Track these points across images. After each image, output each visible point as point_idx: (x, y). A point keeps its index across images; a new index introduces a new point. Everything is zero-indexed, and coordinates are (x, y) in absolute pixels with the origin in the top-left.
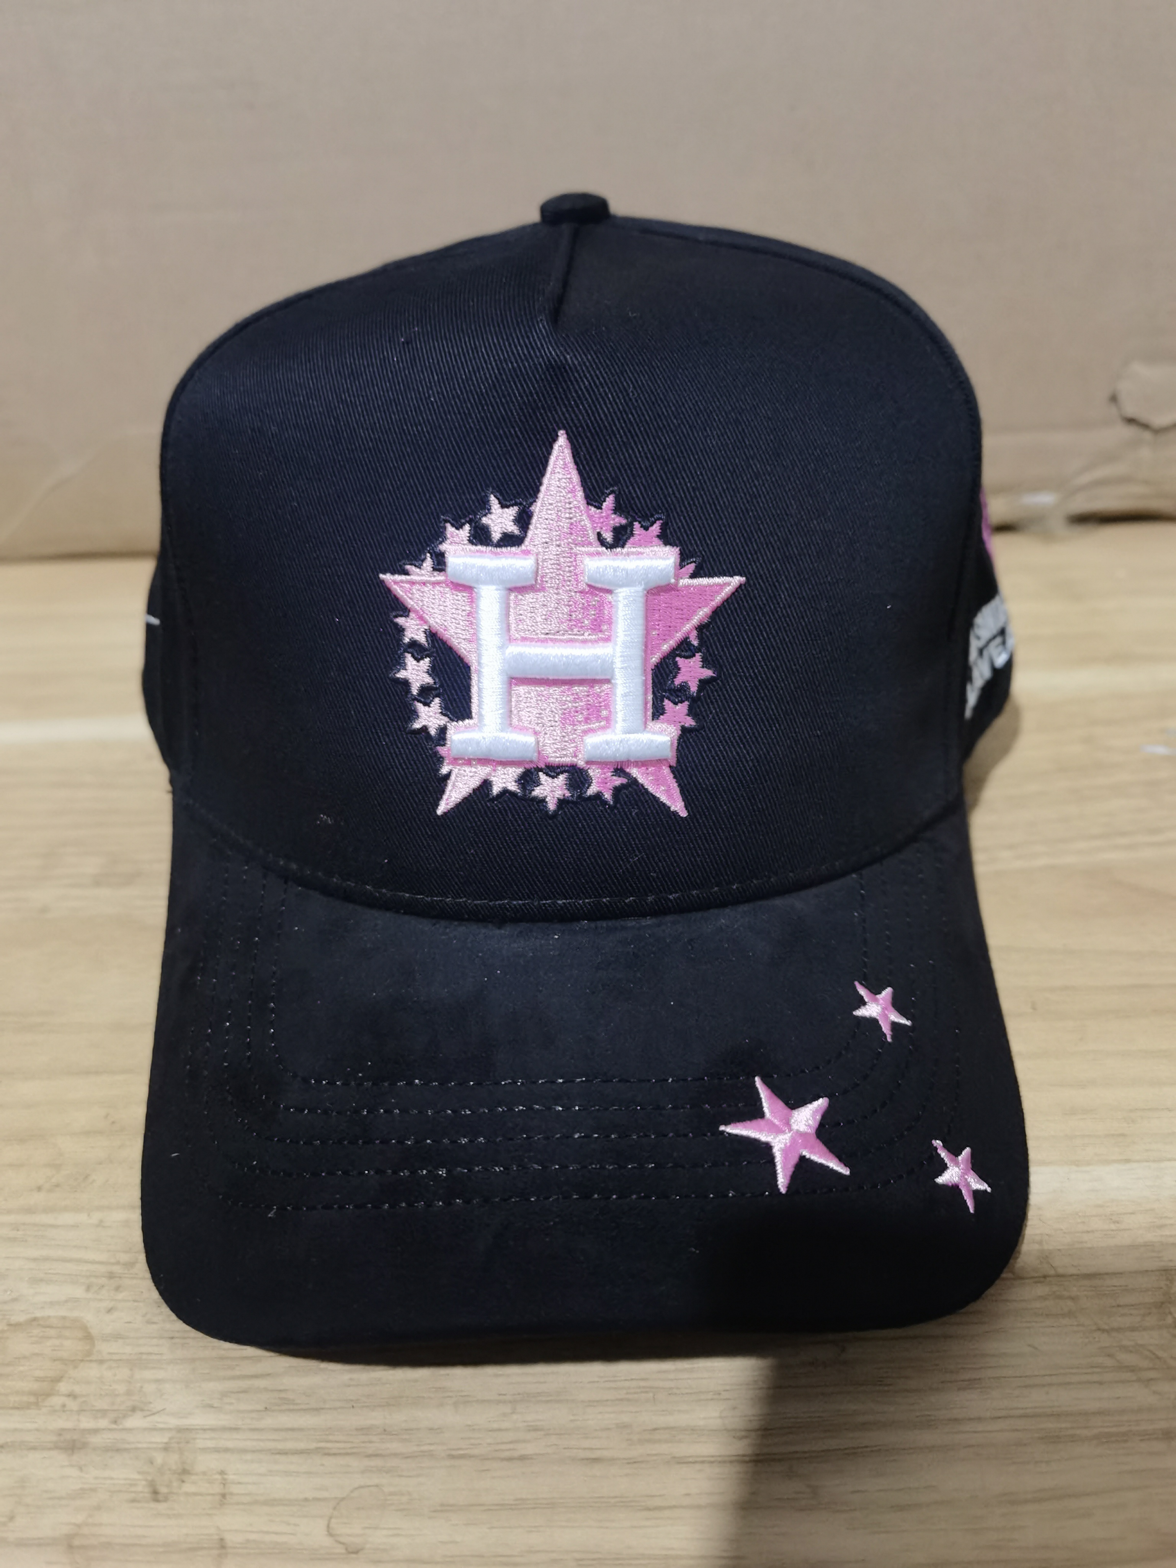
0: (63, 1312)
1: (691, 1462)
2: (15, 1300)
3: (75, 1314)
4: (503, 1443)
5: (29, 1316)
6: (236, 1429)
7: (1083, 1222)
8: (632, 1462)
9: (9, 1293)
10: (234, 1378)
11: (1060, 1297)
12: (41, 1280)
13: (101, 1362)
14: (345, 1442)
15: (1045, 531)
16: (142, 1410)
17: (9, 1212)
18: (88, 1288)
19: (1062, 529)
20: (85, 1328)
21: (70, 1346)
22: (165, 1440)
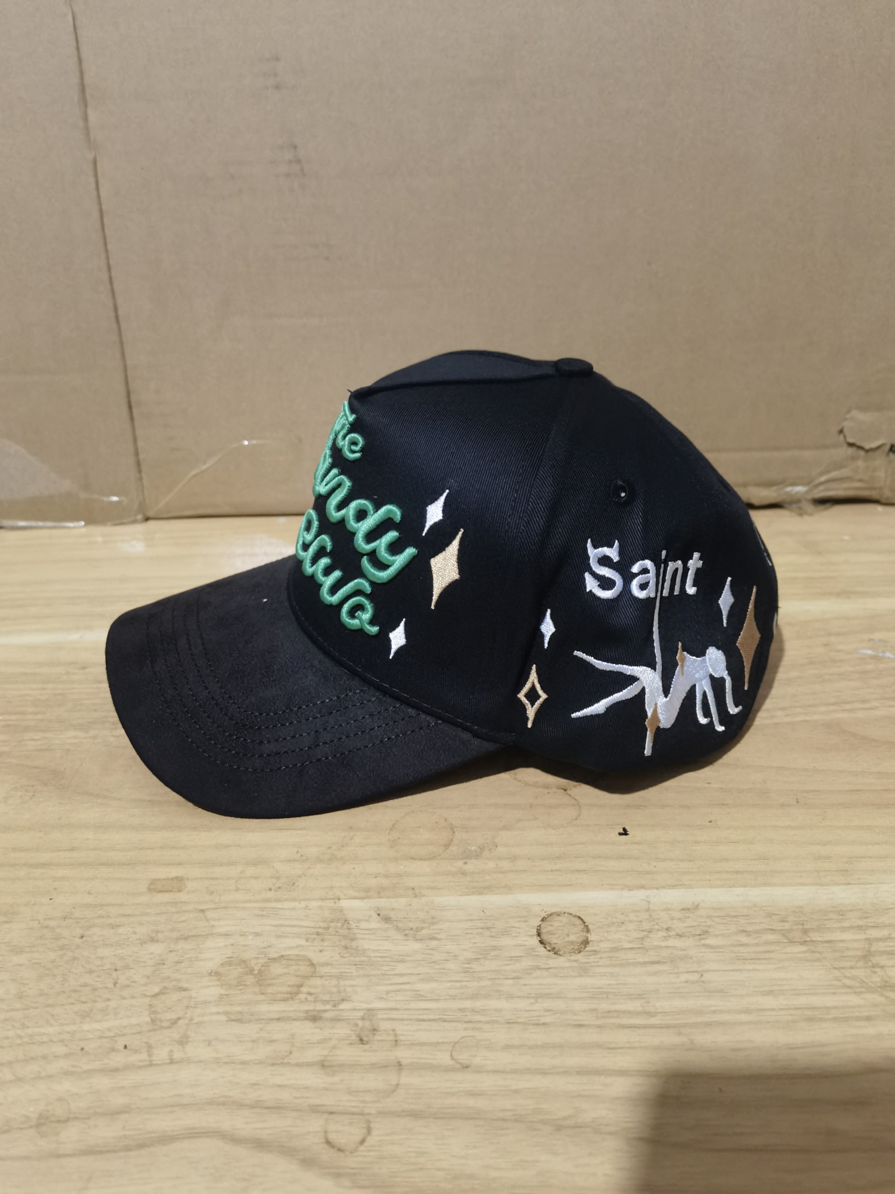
0: (296, 953)
1: (629, 1027)
2: (269, 946)
3: (302, 953)
4: (533, 1017)
5: (279, 955)
6: (397, 1009)
7: (825, 915)
8: (599, 1027)
9: (266, 943)
10: (391, 984)
11: (814, 952)
12: (281, 936)
13: (321, 977)
14: (454, 1015)
15: (800, 508)
16: (347, 1000)
17: (257, 901)
18: (307, 940)
19: (810, 508)
20: (310, 960)
21: (304, 969)
22: (362, 1015)
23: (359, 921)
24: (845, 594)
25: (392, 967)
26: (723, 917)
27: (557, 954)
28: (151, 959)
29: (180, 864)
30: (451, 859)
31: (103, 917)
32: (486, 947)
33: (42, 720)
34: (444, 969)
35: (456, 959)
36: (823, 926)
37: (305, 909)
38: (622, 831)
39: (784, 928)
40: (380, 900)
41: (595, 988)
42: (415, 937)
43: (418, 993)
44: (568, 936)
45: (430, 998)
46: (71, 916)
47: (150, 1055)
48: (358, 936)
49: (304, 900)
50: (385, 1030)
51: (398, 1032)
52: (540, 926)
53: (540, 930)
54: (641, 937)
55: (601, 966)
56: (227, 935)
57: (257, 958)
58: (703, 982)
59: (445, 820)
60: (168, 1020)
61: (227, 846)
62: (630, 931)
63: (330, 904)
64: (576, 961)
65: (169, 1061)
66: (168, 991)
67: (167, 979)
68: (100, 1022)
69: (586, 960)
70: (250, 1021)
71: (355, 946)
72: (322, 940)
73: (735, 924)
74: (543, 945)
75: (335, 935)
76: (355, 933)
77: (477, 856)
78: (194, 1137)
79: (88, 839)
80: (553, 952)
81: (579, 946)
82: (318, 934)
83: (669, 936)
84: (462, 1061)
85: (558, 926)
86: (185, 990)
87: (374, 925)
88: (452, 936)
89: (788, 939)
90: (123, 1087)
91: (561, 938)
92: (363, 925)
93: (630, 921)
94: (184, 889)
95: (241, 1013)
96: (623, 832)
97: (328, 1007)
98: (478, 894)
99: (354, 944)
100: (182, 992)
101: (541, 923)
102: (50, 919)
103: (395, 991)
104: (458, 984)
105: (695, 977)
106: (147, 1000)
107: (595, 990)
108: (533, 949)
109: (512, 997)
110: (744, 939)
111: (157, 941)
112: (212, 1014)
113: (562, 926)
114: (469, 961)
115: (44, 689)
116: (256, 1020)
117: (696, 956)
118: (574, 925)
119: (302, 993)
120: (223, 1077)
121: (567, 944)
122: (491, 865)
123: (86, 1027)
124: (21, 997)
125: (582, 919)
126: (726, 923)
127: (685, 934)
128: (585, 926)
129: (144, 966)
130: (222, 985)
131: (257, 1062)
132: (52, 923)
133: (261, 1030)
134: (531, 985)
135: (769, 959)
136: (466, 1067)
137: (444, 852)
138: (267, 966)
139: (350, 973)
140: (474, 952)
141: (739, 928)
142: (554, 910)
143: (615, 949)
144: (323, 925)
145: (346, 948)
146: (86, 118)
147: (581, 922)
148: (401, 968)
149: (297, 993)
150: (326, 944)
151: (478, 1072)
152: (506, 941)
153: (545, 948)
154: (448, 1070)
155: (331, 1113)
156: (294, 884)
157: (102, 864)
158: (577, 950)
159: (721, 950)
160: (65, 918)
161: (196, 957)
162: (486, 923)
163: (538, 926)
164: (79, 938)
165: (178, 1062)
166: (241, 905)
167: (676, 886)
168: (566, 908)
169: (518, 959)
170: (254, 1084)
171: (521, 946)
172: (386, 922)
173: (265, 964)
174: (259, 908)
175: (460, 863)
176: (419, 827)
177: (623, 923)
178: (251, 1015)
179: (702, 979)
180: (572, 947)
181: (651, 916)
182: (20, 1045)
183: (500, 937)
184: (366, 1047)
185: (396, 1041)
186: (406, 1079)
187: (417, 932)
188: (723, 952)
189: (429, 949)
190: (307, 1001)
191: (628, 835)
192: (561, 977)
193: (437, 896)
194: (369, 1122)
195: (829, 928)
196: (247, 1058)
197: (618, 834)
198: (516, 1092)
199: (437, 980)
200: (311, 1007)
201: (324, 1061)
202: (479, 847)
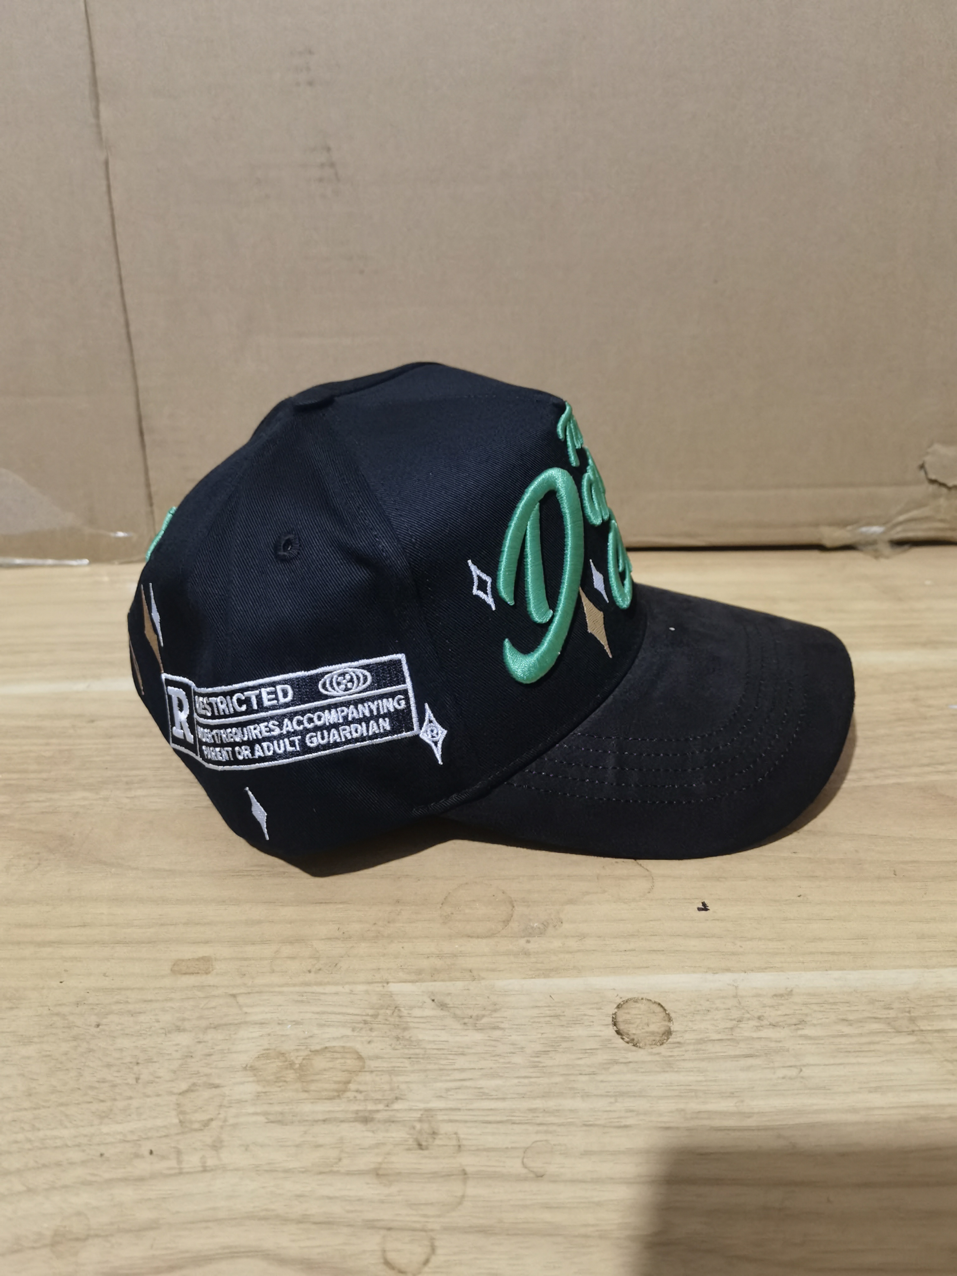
0: (342, 1044)
2: (311, 1037)
3: (348, 1045)
4: (613, 1118)
5: (323, 1046)
6: (459, 1109)
7: (933, 1001)
9: (306, 1033)
10: (451, 1081)
11: (923, 1043)
12: (324, 1025)
13: (372, 1072)
14: (523, 1117)
15: (876, 551)
16: (402, 1099)
17: (294, 985)
18: (353, 1030)
19: (887, 550)
20: (357, 1053)
21: (351, 1063)
22: (419, 1116)
23: (412, 1008)
24: (931, 644)
25: (451, 1061)
26: (821, 1003)
27: (637, 1047)
28: (177, 1051)
29: (206, 942)
30: (512, 937)
31: (121, 1003)
32: (556, 1038)
33: (45, 780)
34: (509, 1063)
35: (522, 1051)
36: (933, 1014)
37: (350, 994)
38: (701, 906)
39: (888, 1016)
40: (433, 983)
41: (681, 1085)
42: (476, 1026)
43: (481, 1090)
44: (648, 1025)
45: (496, 1097)
46: (85, 1002)
47: (179, 1162)
48: (411, 1025)
49: (348, 983)
50: (446, 1134)
51: (462, 1136)
52: (615, 1014)
53: (615, 1019)
54: (729, 1027)
55: (686, 1060)
56: (262, 1024)
57: (297, 1050)
58: (802, 1078)
59: (503, 893)
60: (199, 1122)
61: (259, 922)
62: (717, 1020)
63: (378, 988)
64: (658, 1054)
65: (201, 1169)
66: (198, 1088)
67: (196, 1074)
68: (120, 1123)
69: (670, 1054)
70: (292, 1122)
71: (407, 1037)
72: (371, 1030)
73: (835, 1012)
74: (620, 1036)
75: (384, 1024)
76: (408, 1022)
77: (542, 933)
78: (232, 1257)
79: (102, 914)
80: (632, 1044)
81: (661, 1037)
82: (365, 1022)
83: (762, 1026)
84: (535, 1170)
85: (637, 1015)
86: (217, 1086)
87: (428, 1012)
88: (517, 1025)
89: (895, 1029)
90: (150, 1199)
91: (640, 1028)
92: (417, 1012)
93: (717, 1009)
94: (213, 970)
95: (282, 1113)
96: (703, 907)
97: (381, 1107)
98: (545, 977)
99: (407, 1034)
100: (214, 1089)
101: (616, 1010)
102: (60, 1005)
103: (456, 1089)
104: (526, 1081)
105: (793, 1072)
106: (174, 1098)
107: (683, 1088)
108: (610, 1040)
109: (588, 1096)
110: (846, 1030)
111: (184, 1030)
112: (249, 1114)
113: (640, 1015)
114: (538, 1054)
115: (47, 744)
116: (299, 1122)
117: (793, 1049)
118: (654, 1012)
119: (349, 1090)
120: (263, 1187)
121: (647, 1035)
122: (556, 944)
123: (105, 1129)
124: (30, 1095)
125: (662, 1006)
126: (824, 1011)
127: (780, 1024)
128: (666, 1014)
129: (169, 1059)
130: (258, 1081)
131: (303, 1170)
132: (64, 1010)
133: (305, 1133)
134: (609, 1082)
135: (874, 1051)
136: (539, 1176)
137: (503, 929)
138: (309, 1059)
139: (402, 1067)
140: (543, 1044)
141: (841, 1017)
142: (630, 996)
143: (701, 1041)
144: (371, 1012)
145: (398, 1038)
146: (97, 115)
147: (661, 1010)
148: (461, 1062)
149: (344, 1091)
150: (374, 1034)
151: (555, 1182)
152: (578, 1031)
153: (623, 1039)
154: (519, 1179)
155: (389, 1229)
156: (336, 965)
157: (118, 943)
158: (659, 1041)
159: (822, 1042)
160: (77, 1004)
161: (229, 1049)
162: (555, 1010)
163: (613, 1014)
164: (95, 1027)
165: (212, 1170)
166: (277, 989)
167: (766, 968)
168: (644, 993)
169: (591, 1052)
170: (299, 1196)
171: (595, 1036)
172: (442, 1009)
173: (307, 1057)
174: (298, 992)
175: (522, 942)
176: (474, 901)
177: (709, 1011)
178: (293, 1116)
179: (802, 1074)
180: (653, 1038)
181: (740, 1003)
182: (29, 1150)
183: (571, 1027)
184: (425, 1153)
185: (459, 1146)
186: (472, 1189)
187: (477, 1020)
188: (823, 1044)
189: (491, 1040)
190: (357, 1100)
191: (708, 911)
192: (642, 1072)
193: (498, 979)
194: (432, 1239)
195: (939, 1015)
196: (291, 1165)
197: (697, 909)
198: (599, 1204)
199: (501, 1077)
200: (360, 1108)
201: (379, 1169)
202: (543, 924)
